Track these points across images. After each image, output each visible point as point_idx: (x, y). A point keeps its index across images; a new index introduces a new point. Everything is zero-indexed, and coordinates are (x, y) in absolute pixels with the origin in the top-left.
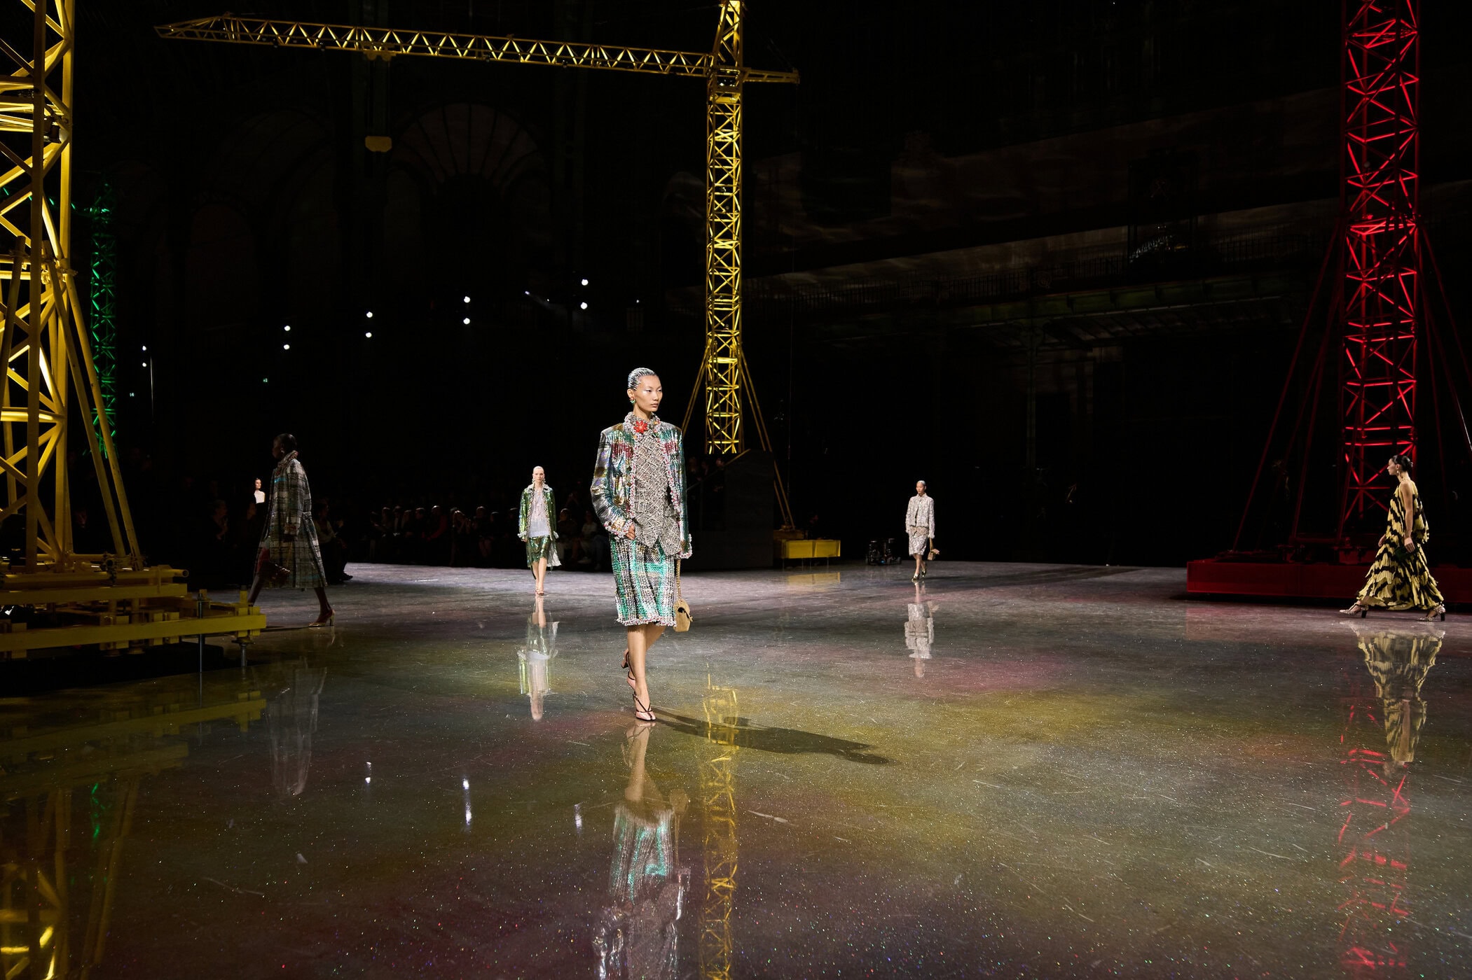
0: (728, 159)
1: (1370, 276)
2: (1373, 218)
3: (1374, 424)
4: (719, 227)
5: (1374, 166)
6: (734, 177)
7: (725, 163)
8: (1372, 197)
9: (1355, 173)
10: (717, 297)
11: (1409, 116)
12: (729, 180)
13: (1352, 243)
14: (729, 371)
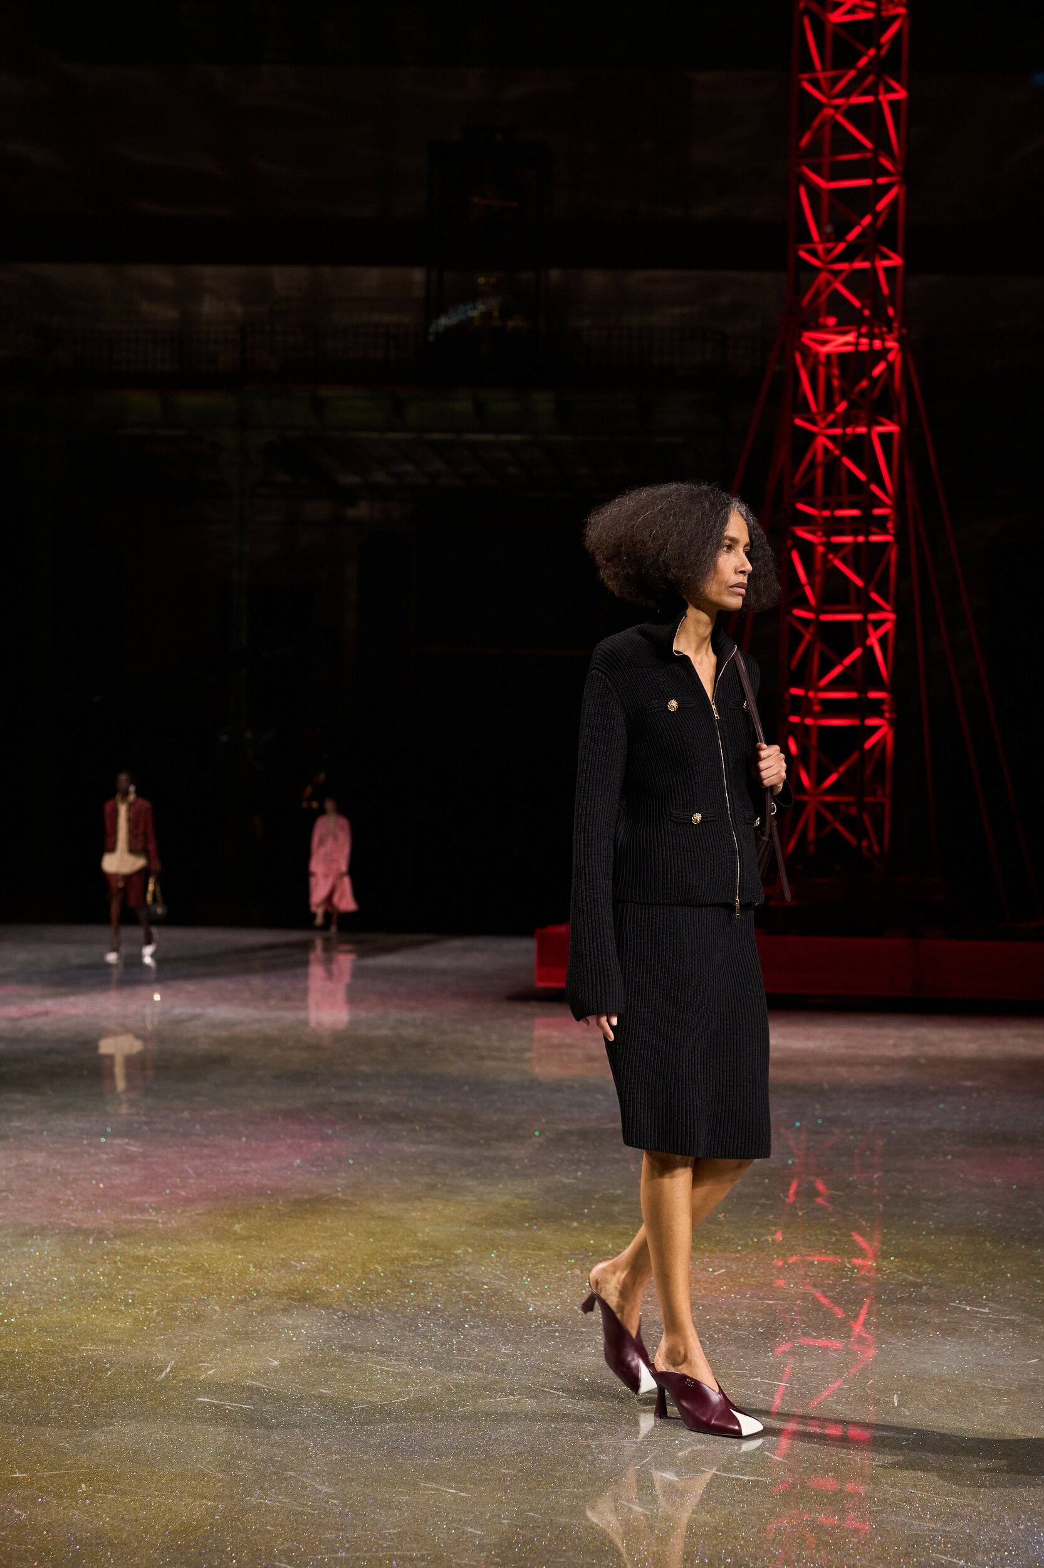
1: (832, 425)
2: (838, 324)
3: (834, 685)
5: (839, 235)
8: (835, 290)
9: (809, 239)
11: (890, 154)
13: (804, 362)
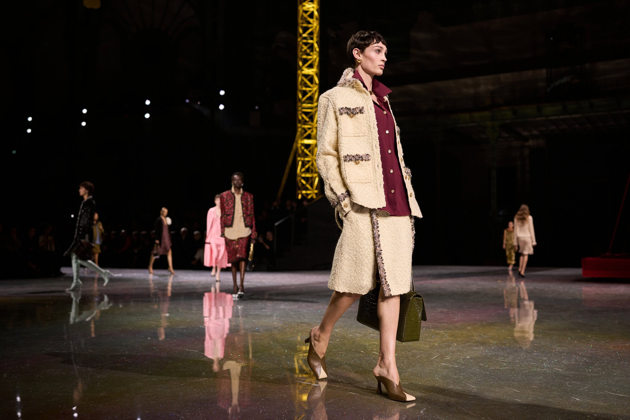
0: (311, 20)
4: (305, 61)
6: (314, 31)
7: (309, 23)
10: (304, 103)
12: (311, 33)
14: (311, 148)
